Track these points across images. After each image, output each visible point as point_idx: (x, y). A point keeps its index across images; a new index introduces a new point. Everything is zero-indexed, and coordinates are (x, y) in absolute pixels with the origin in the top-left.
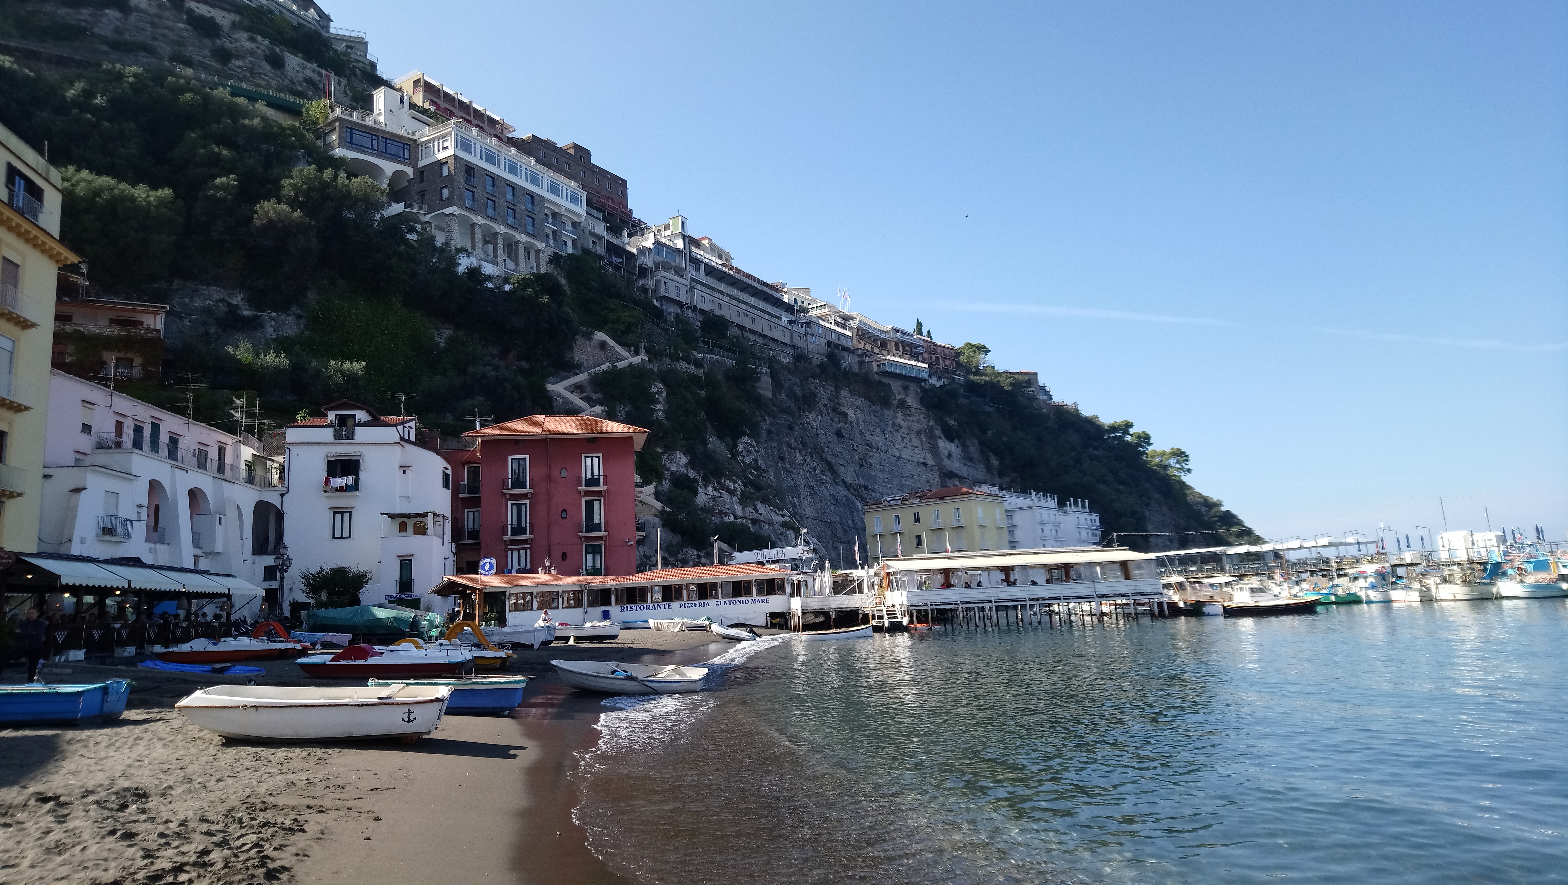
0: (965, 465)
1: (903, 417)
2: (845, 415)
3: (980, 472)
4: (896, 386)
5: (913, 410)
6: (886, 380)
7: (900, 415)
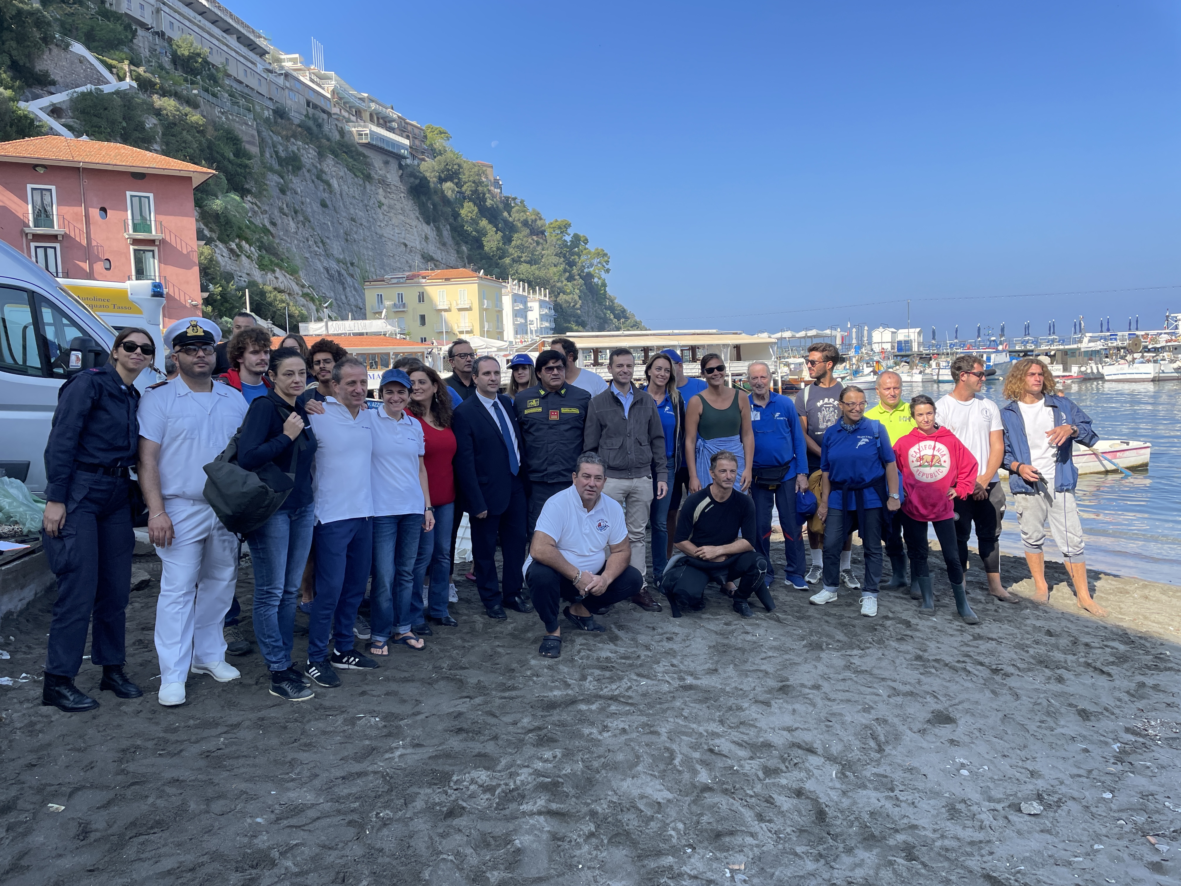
0: (438, 248)
1: (384, 194)
2: (329, 185)
3: (453, 257)
4: (377, 161)
5: (393, 188)
6: (366, 152)
7: (381, 191)
